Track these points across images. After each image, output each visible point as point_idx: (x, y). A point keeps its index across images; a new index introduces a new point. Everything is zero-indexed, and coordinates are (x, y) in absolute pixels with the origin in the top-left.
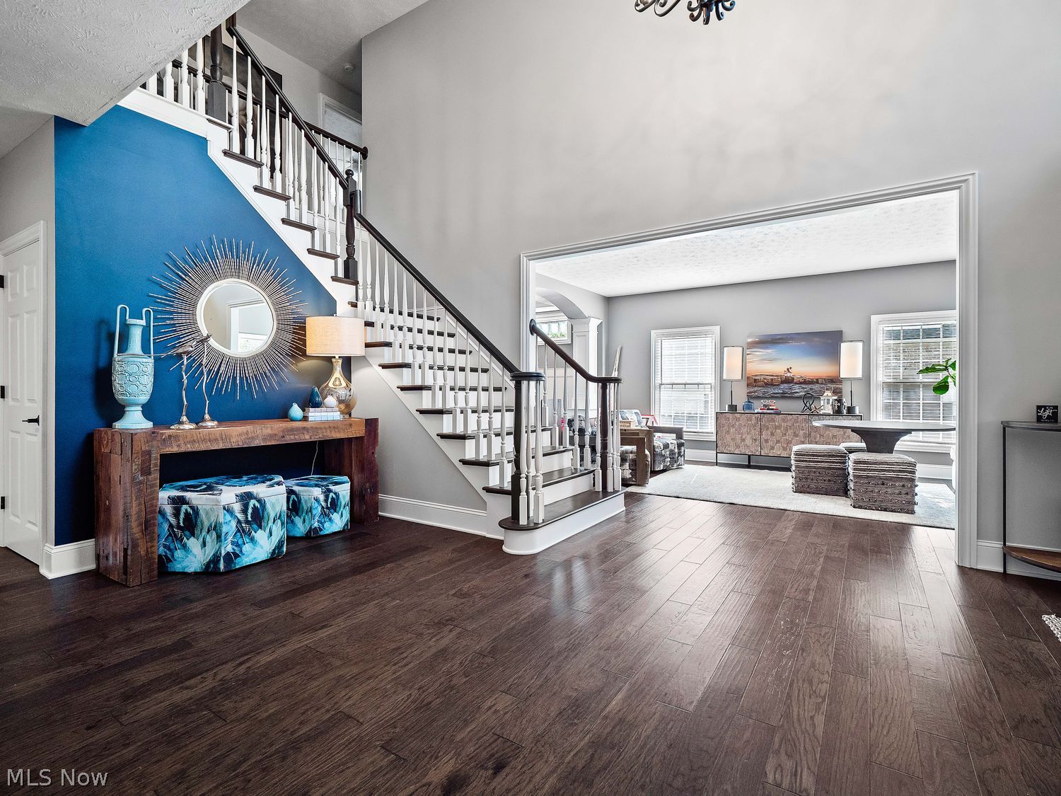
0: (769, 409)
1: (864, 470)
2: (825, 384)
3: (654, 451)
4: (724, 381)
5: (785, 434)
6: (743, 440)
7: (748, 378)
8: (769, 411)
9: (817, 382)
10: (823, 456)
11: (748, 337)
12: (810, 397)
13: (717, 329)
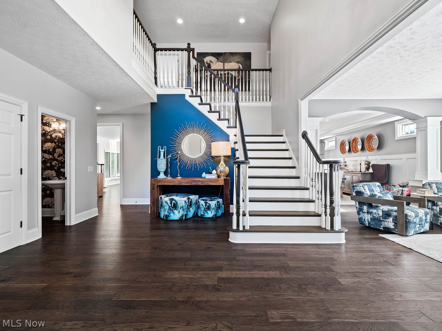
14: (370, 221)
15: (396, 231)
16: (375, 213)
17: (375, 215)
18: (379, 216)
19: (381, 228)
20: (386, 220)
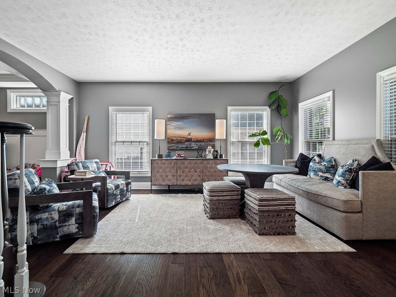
0: (180, 157)
1: (266, 206)
2: (207, 142)
3: (107, 192)
4: (155, 140)
5: (190, 172)
6: (167, 176)
7: (168, 138)
8: (181, 158)
9: (203, 141)
10: (227, 191)
11: (168, 114)
12: (202, 149)
13: (150, 108)
14: (36, 235)
15: (80, 234)
16: (47, 218)
17: (45, 223)
18: (53, 221)
19: (57, 238)
20: (67, 224)
